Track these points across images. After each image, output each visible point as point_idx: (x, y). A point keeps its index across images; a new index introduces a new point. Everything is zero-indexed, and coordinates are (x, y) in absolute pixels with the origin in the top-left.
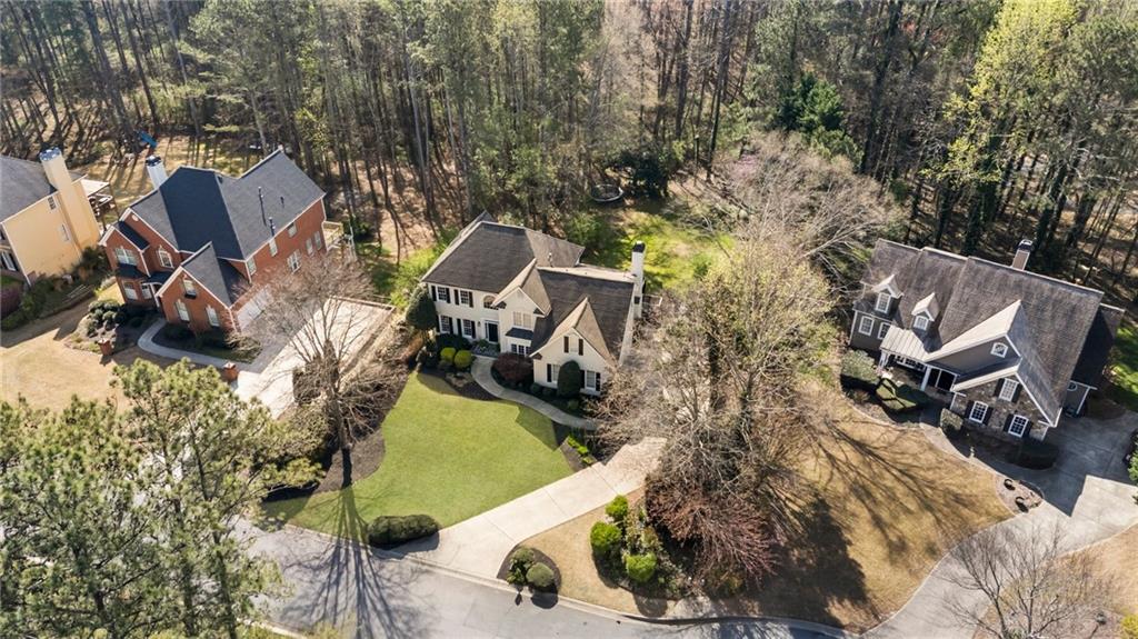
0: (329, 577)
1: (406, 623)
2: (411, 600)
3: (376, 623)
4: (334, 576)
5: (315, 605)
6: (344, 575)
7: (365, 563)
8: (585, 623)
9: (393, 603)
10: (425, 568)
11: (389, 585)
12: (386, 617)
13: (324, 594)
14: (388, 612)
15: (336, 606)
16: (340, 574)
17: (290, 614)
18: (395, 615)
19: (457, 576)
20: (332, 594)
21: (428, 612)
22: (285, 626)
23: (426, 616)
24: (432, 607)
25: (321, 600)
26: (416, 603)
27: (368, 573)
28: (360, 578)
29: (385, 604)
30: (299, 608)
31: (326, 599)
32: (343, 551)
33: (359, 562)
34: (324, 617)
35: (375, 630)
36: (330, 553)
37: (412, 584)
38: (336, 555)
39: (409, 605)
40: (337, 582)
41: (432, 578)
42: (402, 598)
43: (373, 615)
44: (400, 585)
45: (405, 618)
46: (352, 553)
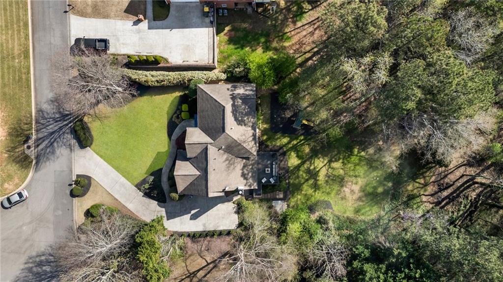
0: (58, 118)
1: (49, 152)
2: (58, 149)
3: (46, 142)
4: (58, 119)
5: (46, 119)
6: (60, 122)
7: (68, 127)
8: (68, 210)
9: (55, 144)
10: (73, 148)
11: (62, 139)
12: (49, 144)
13: (51, 120)
14: (52, 144)
15: (48, 126)
16: (60, 121)
17: (40, 112)
18: (51, 147)
19: (73, 161)
20: (52, 122)
21: (56, 157)
22: (36, 114)
23: (54, 157)
24: (58, 158)
25: (48, 120)
26: (58, 152)
27: (64, 130)
28: (61, 128)
29: (54, 142)
30: (43, 114)
31: (49, 121)
32: (69, 117)
33: (67, 125)
34: (43, 124)
35: (44, 143)
36: (67, 113)
37: (64, 147)
38: (67, 115)
39: (56, 150)
40: (57, 122)
41: (69, 152)
42: (58, 146)
43: (49, 140)
44: (63, 143)
45: (51, 151)
46: (70, 120)
